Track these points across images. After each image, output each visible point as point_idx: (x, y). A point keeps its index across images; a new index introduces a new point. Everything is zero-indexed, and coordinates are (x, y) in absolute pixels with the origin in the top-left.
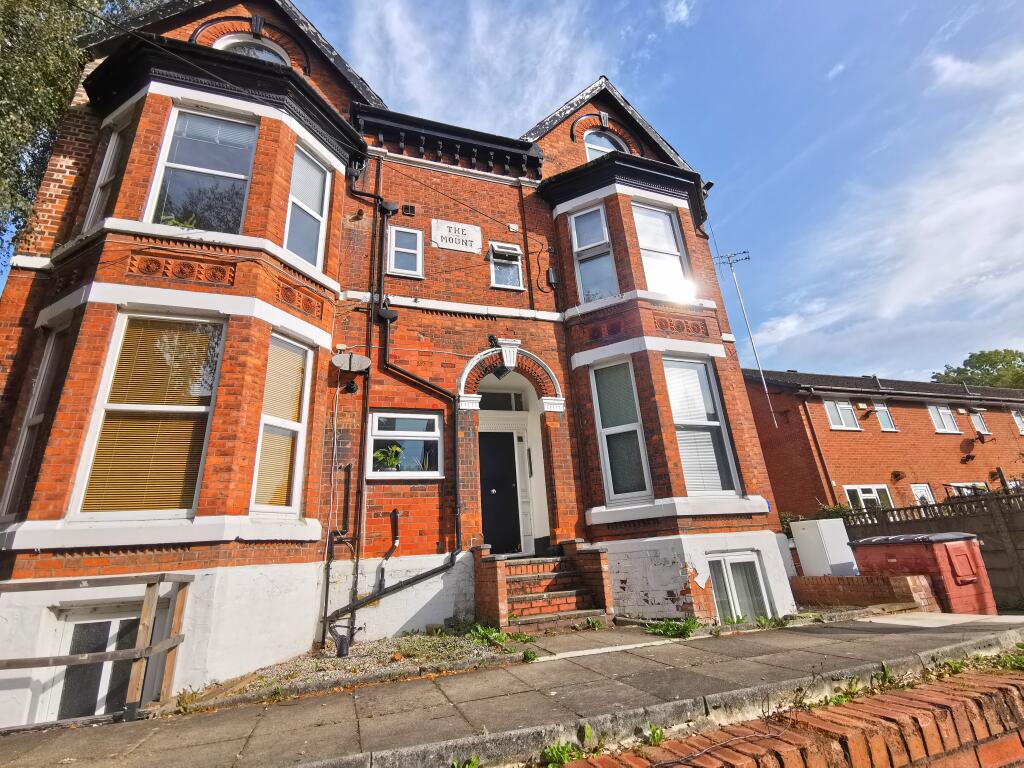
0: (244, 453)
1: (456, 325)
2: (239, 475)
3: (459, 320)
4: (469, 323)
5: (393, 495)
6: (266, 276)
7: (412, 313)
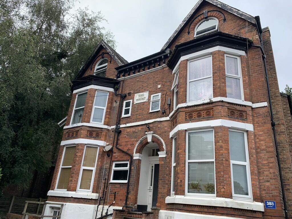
0: (75, 177)
1: (136, 130)
2: (74, 182)
3: (137, 128)
4: (140, 128)
5: (116, 187)
6: (84, 132)
7: (125, 129)
